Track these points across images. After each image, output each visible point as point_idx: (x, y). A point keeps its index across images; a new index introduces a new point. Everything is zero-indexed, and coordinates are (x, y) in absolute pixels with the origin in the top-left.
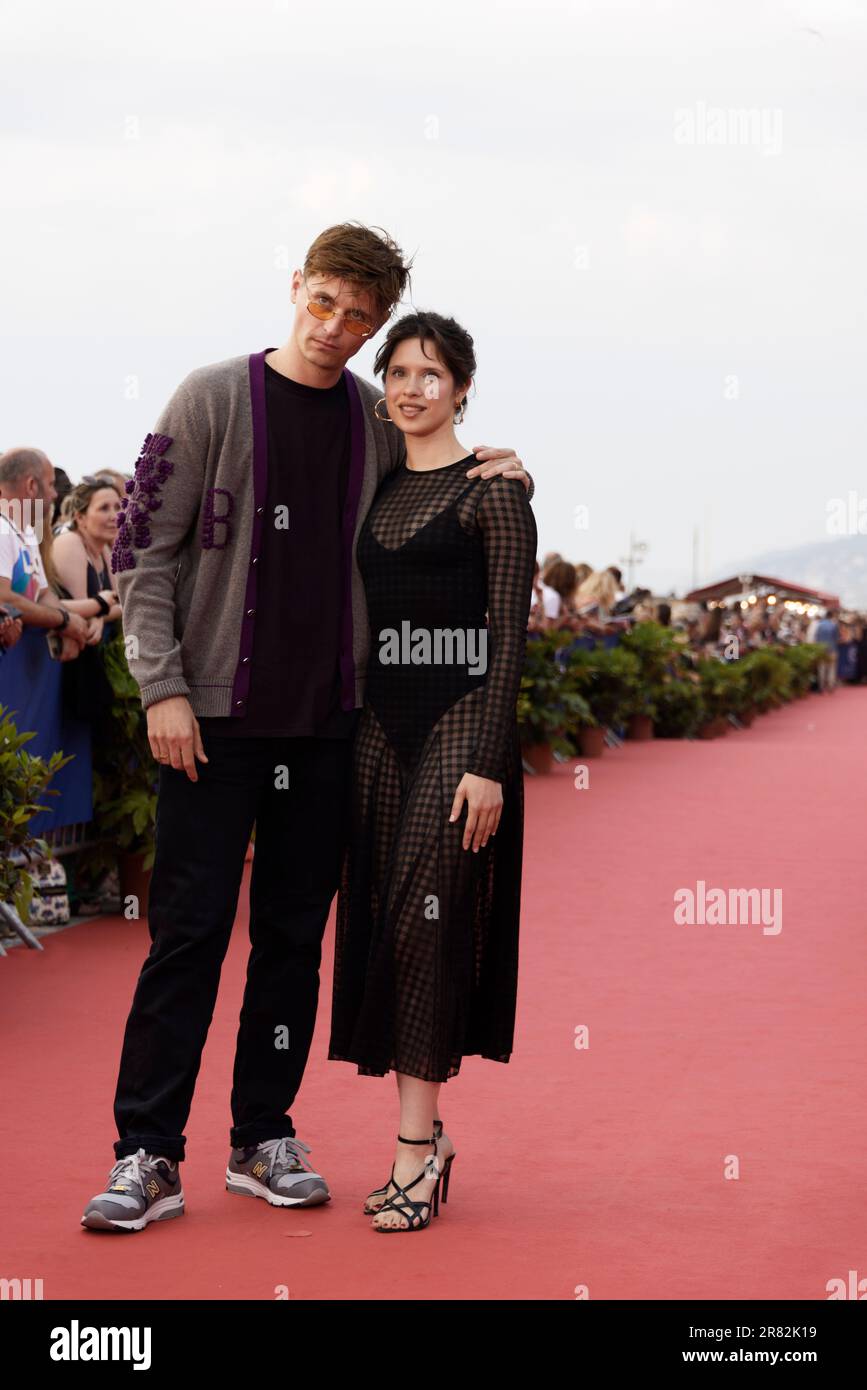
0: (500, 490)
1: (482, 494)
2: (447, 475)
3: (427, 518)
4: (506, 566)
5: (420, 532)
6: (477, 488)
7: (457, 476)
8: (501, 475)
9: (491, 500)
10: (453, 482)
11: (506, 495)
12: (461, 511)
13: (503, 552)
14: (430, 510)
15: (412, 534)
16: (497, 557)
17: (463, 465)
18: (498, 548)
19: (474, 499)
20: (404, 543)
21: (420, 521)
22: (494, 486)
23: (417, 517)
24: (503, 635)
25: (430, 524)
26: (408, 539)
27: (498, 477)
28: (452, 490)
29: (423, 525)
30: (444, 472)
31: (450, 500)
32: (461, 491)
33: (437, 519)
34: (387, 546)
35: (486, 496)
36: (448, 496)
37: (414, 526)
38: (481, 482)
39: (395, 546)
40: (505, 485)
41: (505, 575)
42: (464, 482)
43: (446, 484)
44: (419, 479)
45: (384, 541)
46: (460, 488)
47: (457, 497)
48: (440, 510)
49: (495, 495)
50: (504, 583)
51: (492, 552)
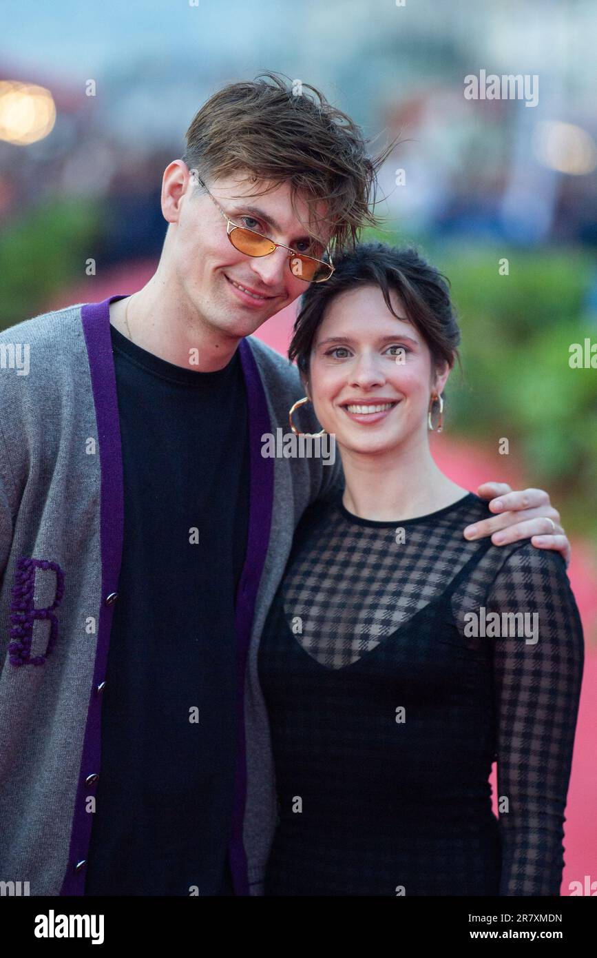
0: (526, 570)
1: (494, 574)
2: (428, 534)
3: (398, 617)
4: (532, 705)
5: (387, 643)
6: (485, 563)
7: (446, 538)
8: (527, 541)
9: (510, 587)
10: (440, 548)
11: (537, 579)
12: (459, 606)
13: (526, 681)
14: (403, 602)
15: (372, 645)
16: (516, 688)
17: (454, 515)
18: (519, 672)
19: (481, 584)
20: (355, 659)
21: (386, 623)
22: (515, 561)
23: (380, 614)
24: (526, 829)
25: (403, 630)
26: (362, 653)
27: (523, 544)
28: (440, 565)
29: (392, 630)
30: (421, 527)
31: (439, 586)
32: (457, 569)
33: (417, 620)
34: (322, 659)
35: (501, 580)
36: (434, 578)
37: (375, 630)
38: (491, 552)
39: (338, 662)
40: (534, 561)
41: (529, 721)
42: (460, 550)
43: (428, 552)
44: (374, 537)
45: (315, 650)
46: (453, 562)
47: (450, 580)
48: (421, 604)
49: (518, 578)
50: (527, 736)
51: (508, 680)
